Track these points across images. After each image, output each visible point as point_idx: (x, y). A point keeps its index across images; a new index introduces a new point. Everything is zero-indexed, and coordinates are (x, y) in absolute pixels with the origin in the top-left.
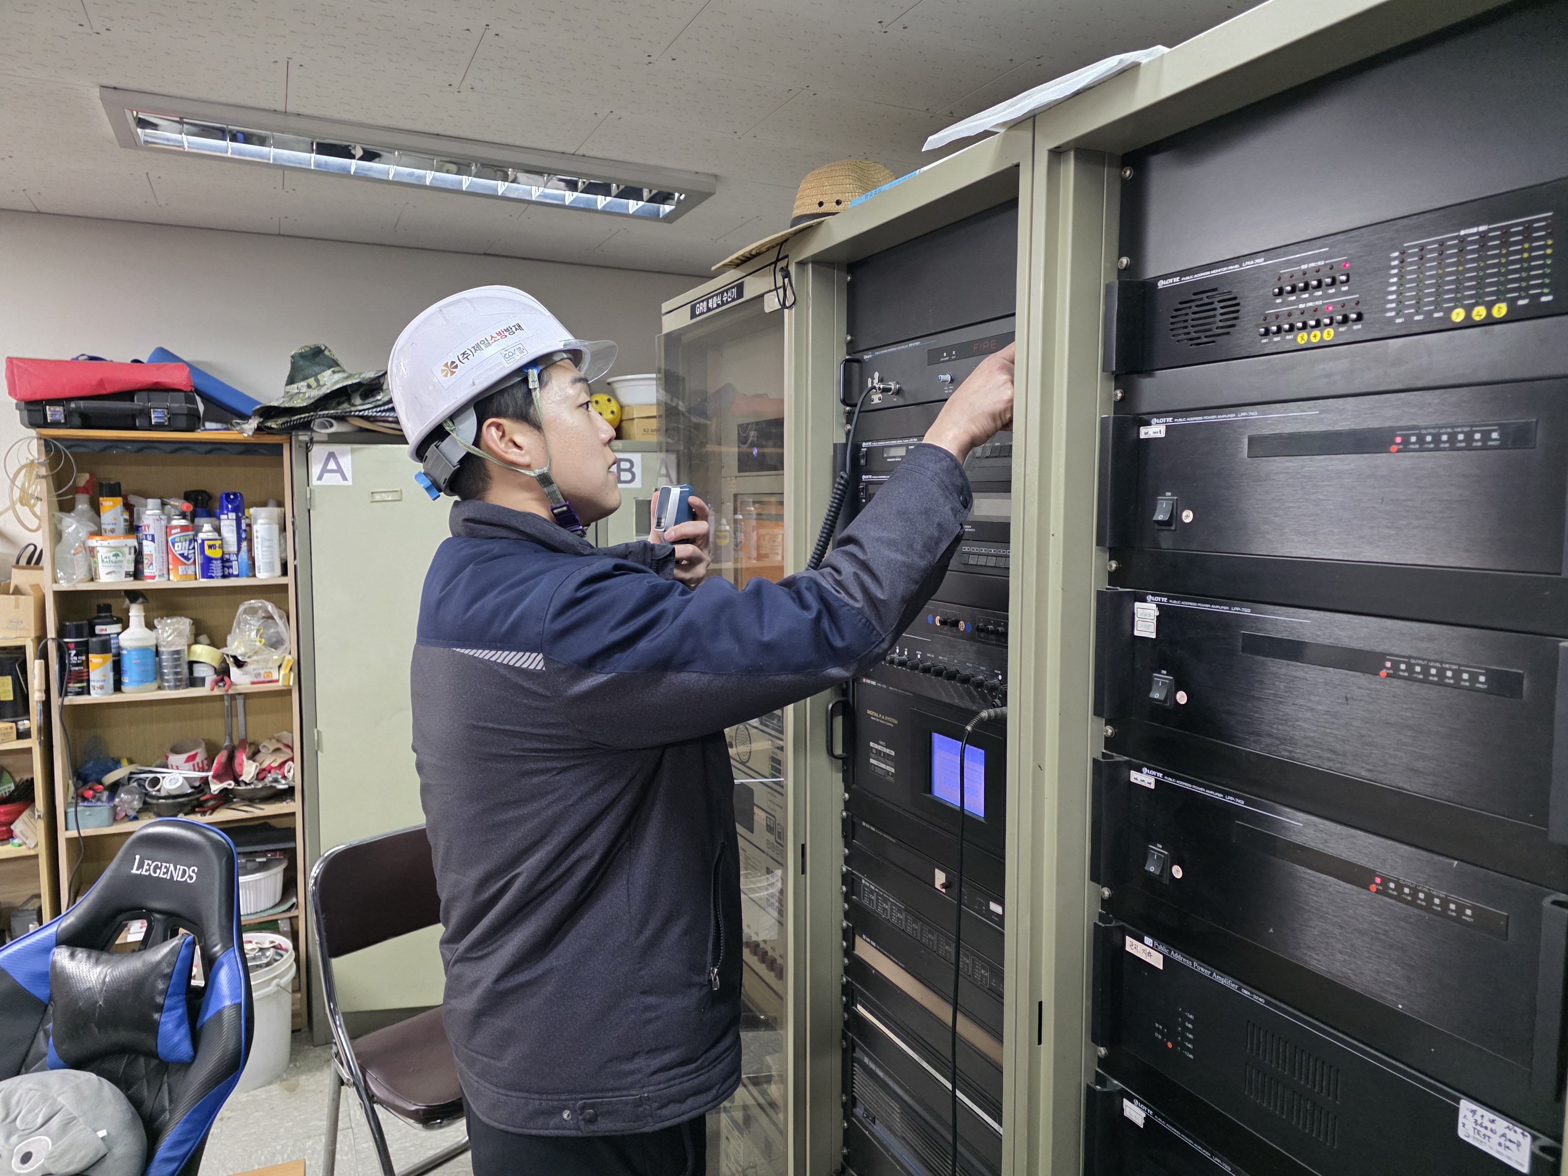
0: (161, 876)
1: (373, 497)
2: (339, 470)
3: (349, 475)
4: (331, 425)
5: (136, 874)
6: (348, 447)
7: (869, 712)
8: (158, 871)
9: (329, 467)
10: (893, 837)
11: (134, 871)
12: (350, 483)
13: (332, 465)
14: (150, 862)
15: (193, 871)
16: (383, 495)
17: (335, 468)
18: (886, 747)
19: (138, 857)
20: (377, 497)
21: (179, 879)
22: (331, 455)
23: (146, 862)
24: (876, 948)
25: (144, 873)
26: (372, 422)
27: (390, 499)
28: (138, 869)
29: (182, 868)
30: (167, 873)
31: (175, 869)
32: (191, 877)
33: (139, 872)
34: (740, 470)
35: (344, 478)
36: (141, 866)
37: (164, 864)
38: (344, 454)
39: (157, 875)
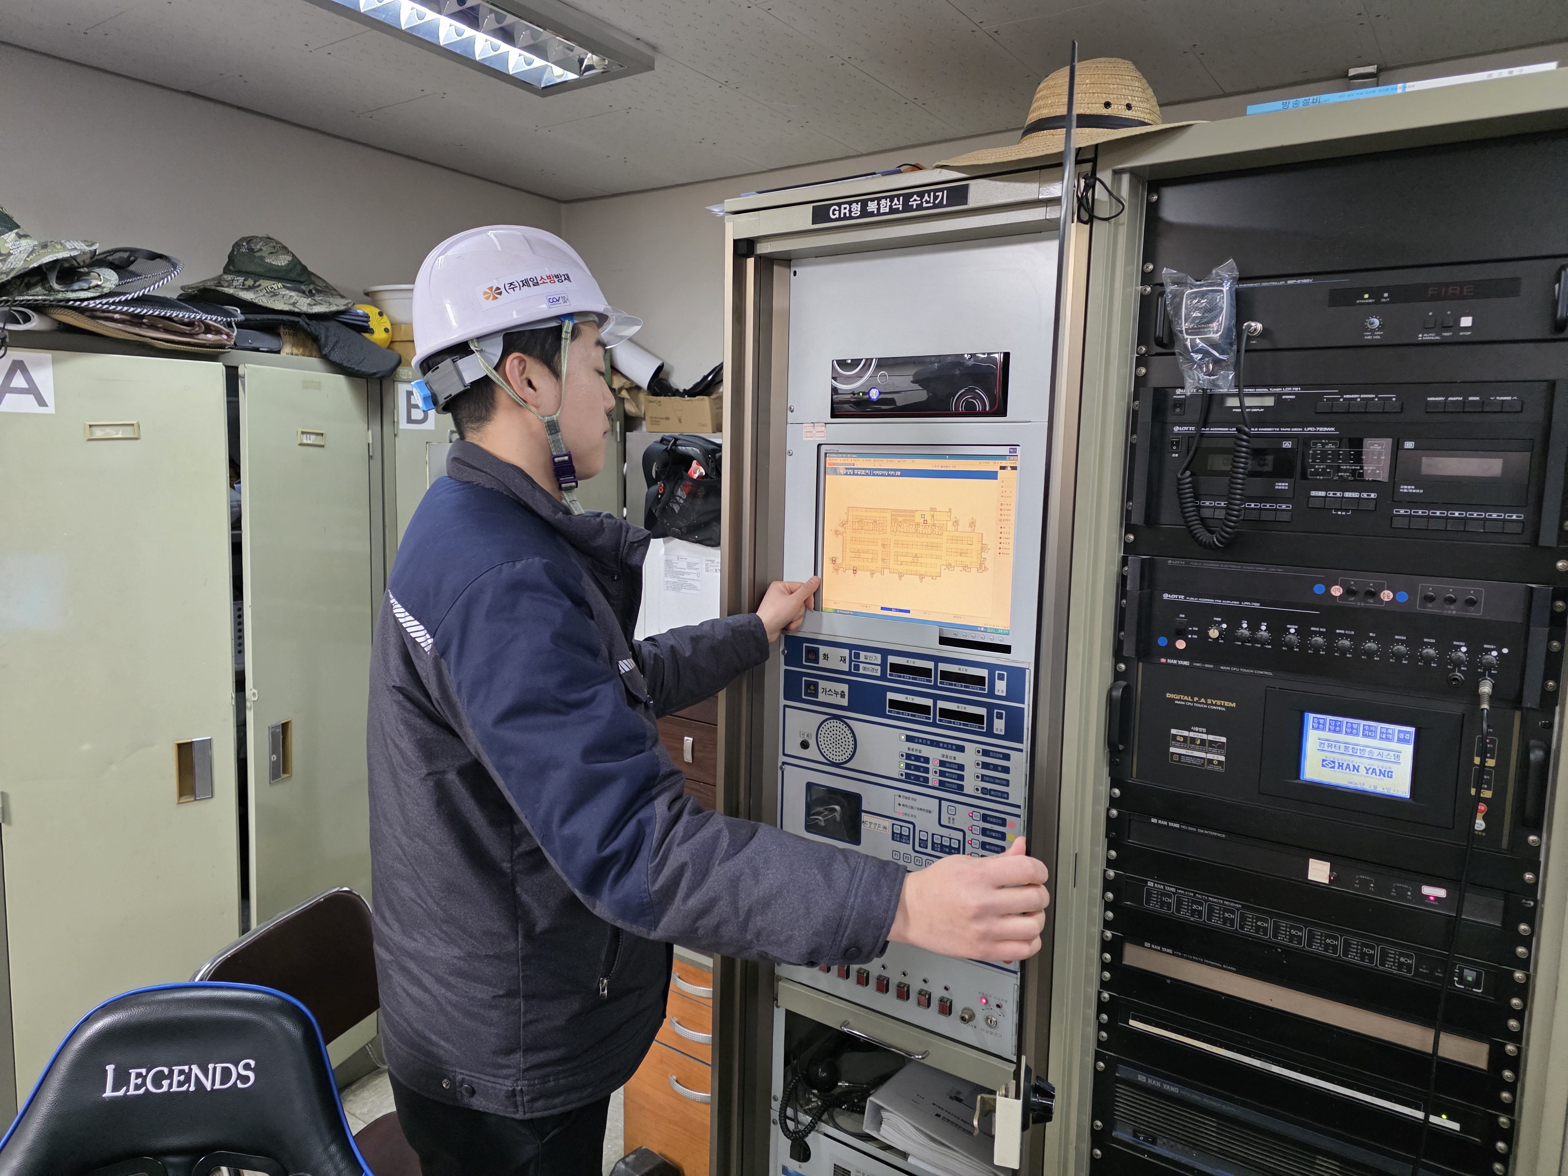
0: (175, 1089)
1: (91, 433)
2: (33, 390)
3: (48, 395)
4: (27, 319)
5: (113, 1100)
6: (47, 355)
7: (1168, 695)
8: (165, 1083)
9: (13, 384)
10: (1221, 831)
11: (108, 1093)
12: (51, 410)
13: (19, 381)
14: (143, 1071)
15: (247, 1067)
16: (108, 430)
17: (25, 385)
18: (1207, 733)
19: (110, 1068)
20: (99, 433)
21: (217, 1086)
22: (18, 366)
23: (133, 1072)
24: (1173, 954)
25: (132, 1092)
26: (94, 317)
27: (120, 436)
28: (115, 1088)
29: (219, 1066)
30: (188, 1080)
31: (205, 1073)
32: (245, 1079)
33: (121, 1093)
34: (833, 416)
35: (42, 402)
36: (121, 1080)
37: (176, 1069)
38: (40, 364)
39: (165, 1089)
